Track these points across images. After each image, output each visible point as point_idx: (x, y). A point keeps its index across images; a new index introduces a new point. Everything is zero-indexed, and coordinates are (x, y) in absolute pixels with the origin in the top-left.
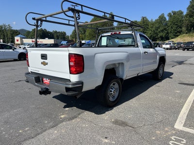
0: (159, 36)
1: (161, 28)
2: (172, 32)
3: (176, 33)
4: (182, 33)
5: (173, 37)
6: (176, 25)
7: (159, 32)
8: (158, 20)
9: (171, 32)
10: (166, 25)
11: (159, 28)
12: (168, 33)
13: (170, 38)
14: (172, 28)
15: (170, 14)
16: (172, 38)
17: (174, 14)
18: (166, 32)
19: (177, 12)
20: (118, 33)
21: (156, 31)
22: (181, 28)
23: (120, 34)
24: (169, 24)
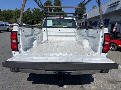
0: (28, 22)
1: (29, 17)
3: (38, 21)
4: (40, 21)
6: (37, 16)
7: (28, 19)
10: (32, 15)
11: (28, 16)
12: (33, 20)
14: (35, 18)
15: (33, 9)
16: (36, 24)
18: (32, 20)
19: (37, 9)
20: (62, 18)
21: (26, 19)
22: (40, 18)
23: (64, 19)
24: (34, 15)
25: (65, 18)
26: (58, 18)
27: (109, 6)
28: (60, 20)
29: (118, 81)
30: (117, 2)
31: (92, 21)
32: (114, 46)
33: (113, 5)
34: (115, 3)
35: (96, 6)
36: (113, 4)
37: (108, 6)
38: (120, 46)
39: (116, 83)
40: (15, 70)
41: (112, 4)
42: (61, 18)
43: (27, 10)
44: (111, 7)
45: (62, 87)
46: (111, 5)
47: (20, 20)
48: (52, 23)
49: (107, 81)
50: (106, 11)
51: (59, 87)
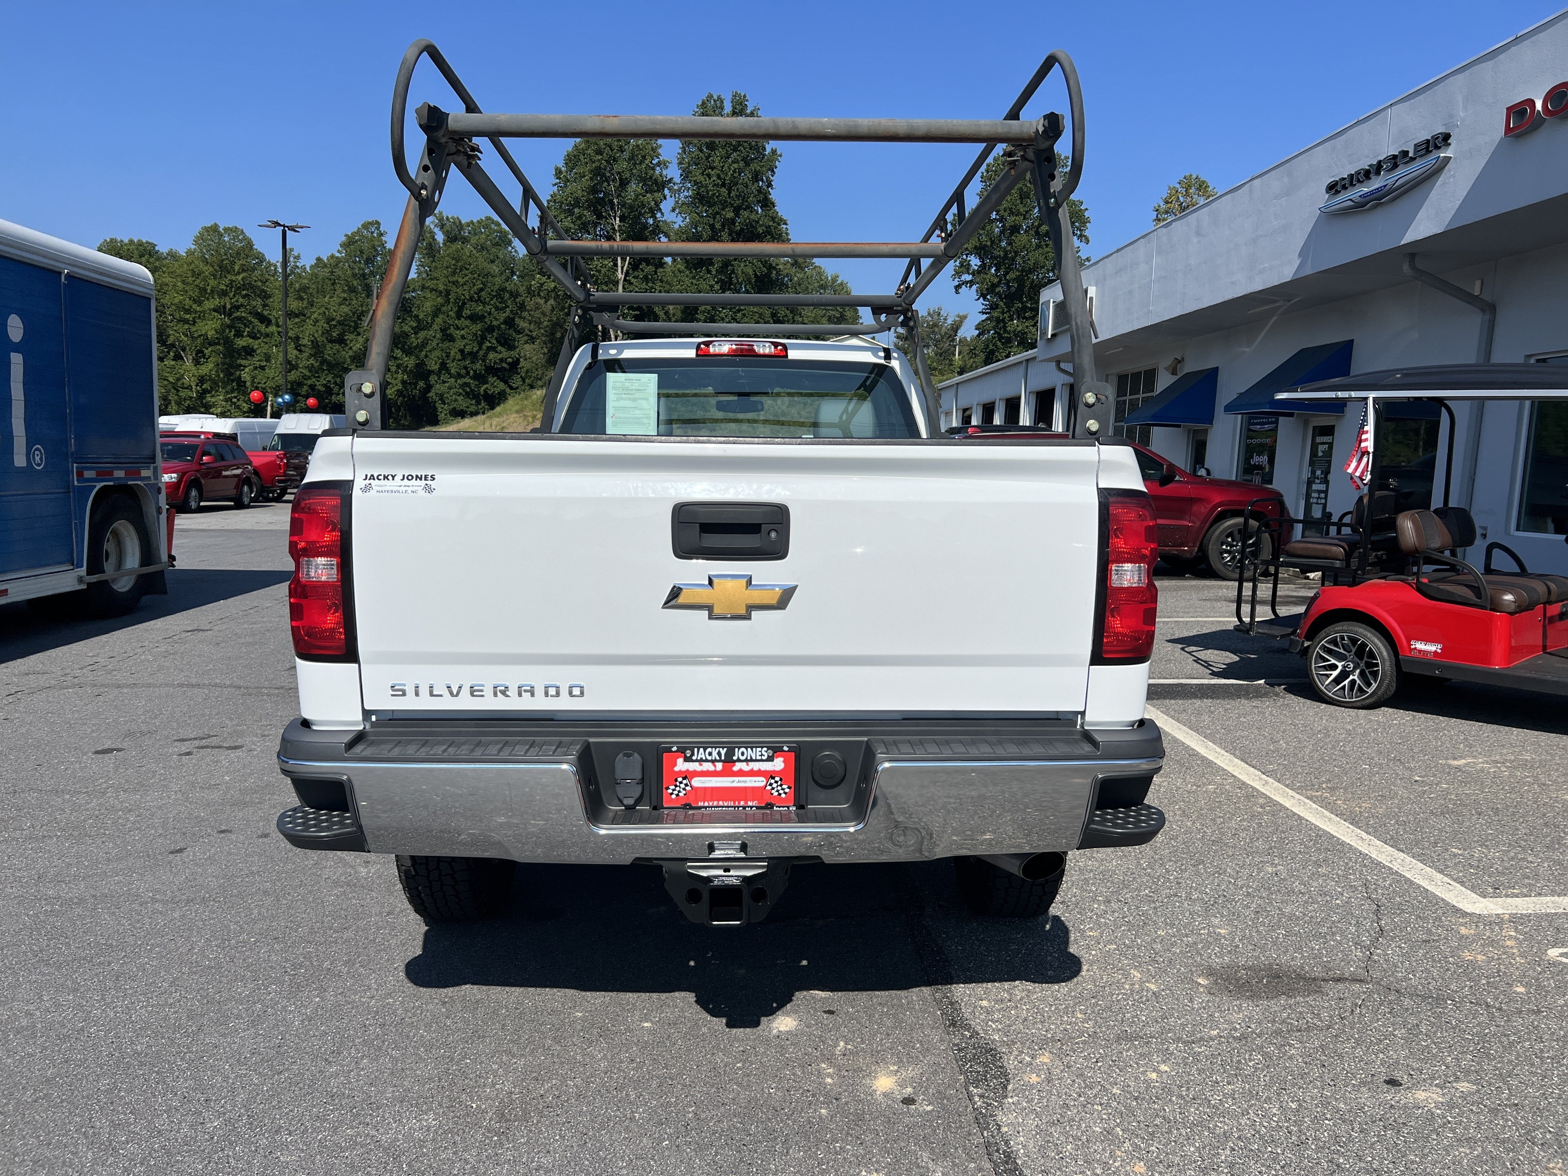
2: (454, 368)
4: (516, 381)
5: (462, 403)
6: (474, 318)
8: (335, 262)
9: (444, 366)
12: (422, 372)
13: (442, 411)
14: (448, 337)
17: (451, 238)
19: (475, 227)
20: (764, 347)
21: (330, 351)
22: (508, 343)
23: (780, 357)
24: (428, 306)
25: (793, 355)
26: (723, 347)
27: (1333, 188)
28: (743, 375)
29: (1318, 972)
30: (1428, 146)
31: (1151, 375)
32: (1362, 653)
33: (1376, 183)
34: (1394, 162)
35: (1202, 187)
36: (1378, 168)
37: (1323, 198)
38: (1420, 646)
39: (1290, 992)
40: (328, 829)
41: (1367, 175)
42: (750, 353)
43: (350, 243)
44: (1360, 207)
45: (757, 1024)
46: (1353, 180)
47: (367, 388)
48: (654, 400)
49: (1210, 972)
50: (1303, 253)
51: (729, 1025)
